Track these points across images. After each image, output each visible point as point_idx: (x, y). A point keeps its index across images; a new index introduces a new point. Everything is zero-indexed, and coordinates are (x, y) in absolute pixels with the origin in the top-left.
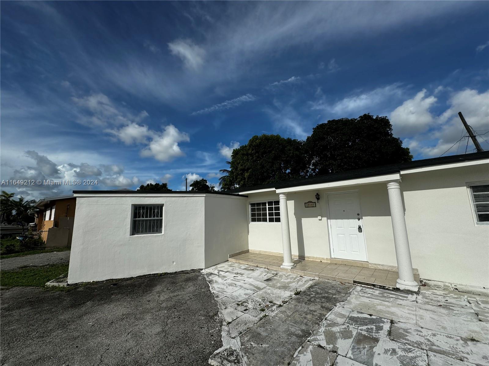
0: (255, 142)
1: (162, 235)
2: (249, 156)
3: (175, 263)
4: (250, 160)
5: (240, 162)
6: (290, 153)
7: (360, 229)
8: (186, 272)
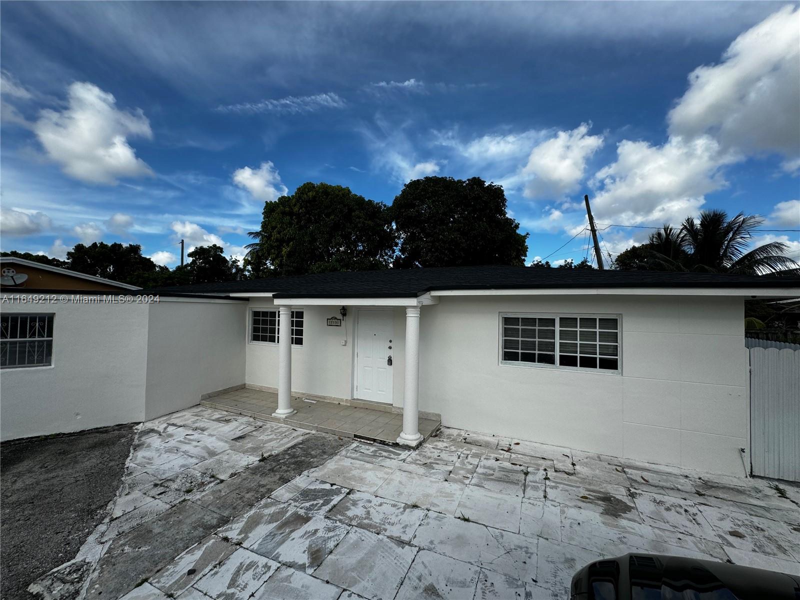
0: (307, 194)
1: (50, 369)
2: (294, 217)
3: (79, 417)
4: (295, 225)
5: (276, 227)
6: (359, 222)
7: (390, 362)
8: (105, 429)
